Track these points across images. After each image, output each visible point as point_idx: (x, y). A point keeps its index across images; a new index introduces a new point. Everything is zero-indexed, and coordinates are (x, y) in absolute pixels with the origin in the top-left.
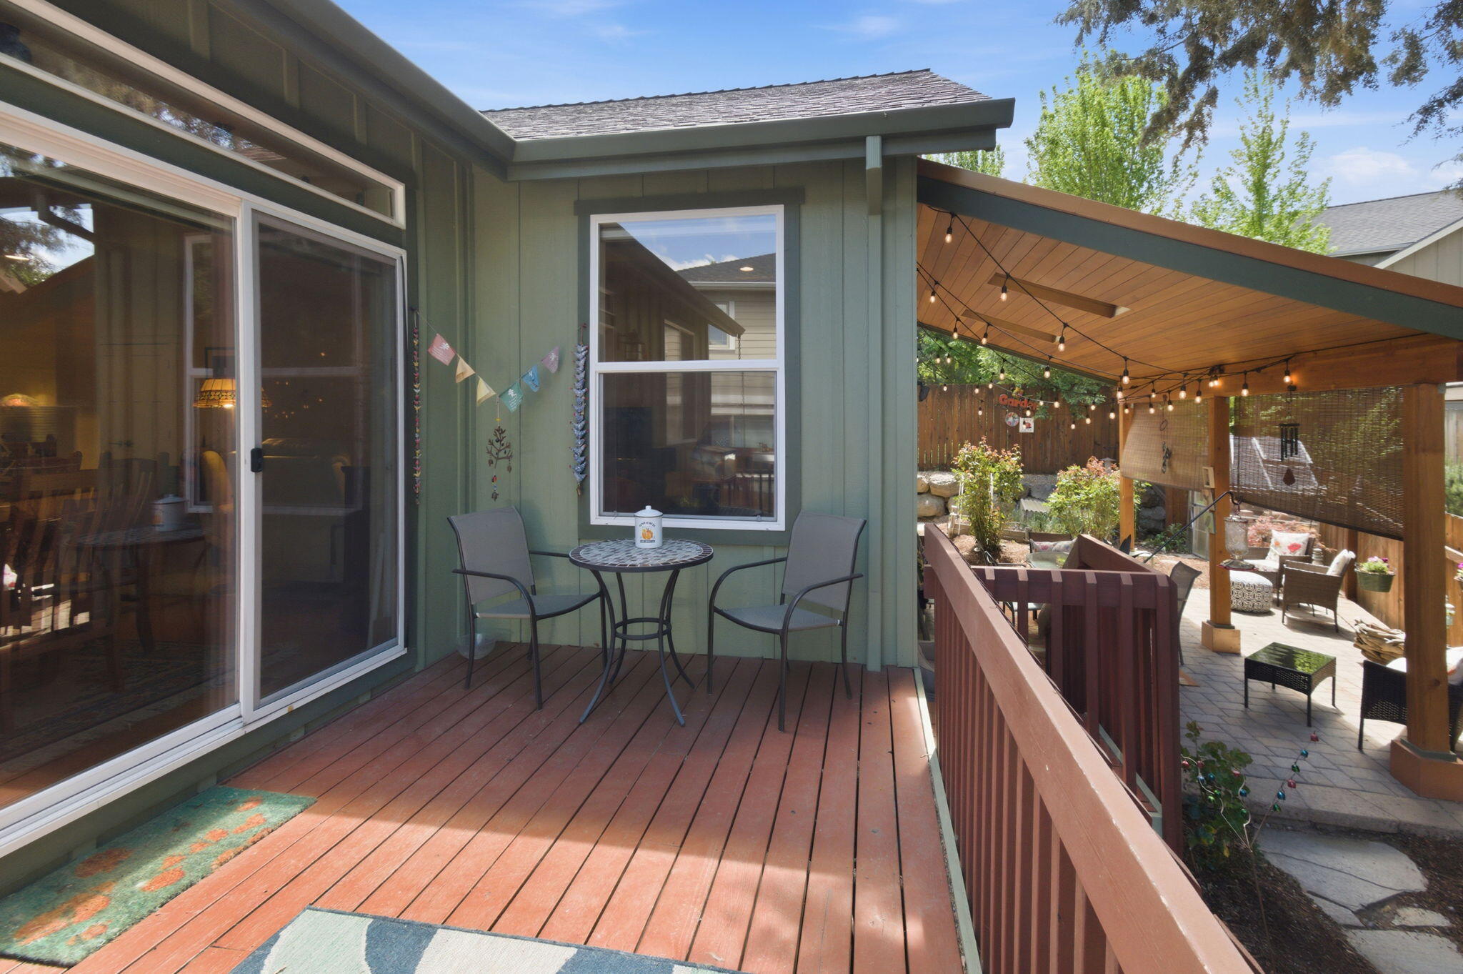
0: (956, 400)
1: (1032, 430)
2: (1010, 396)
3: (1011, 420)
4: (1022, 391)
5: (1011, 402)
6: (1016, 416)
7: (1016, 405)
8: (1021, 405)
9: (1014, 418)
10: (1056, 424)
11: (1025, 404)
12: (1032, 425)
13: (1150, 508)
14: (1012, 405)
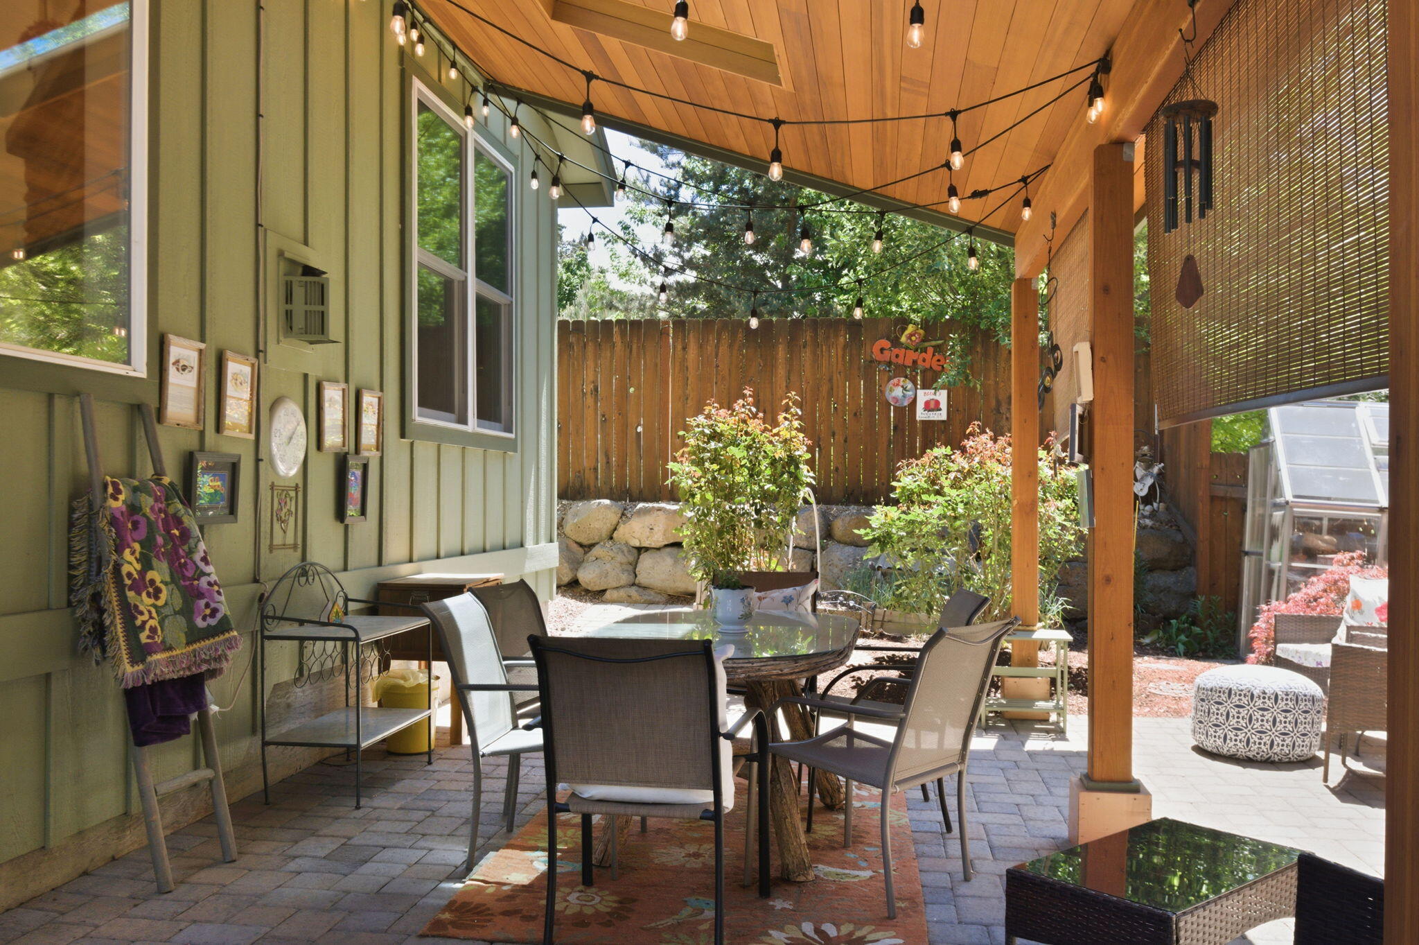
0: (781, 353)
1: (942, 415)
2: (896, 343)
3: (897, 391)
4: (922, 332)
5: (897, 356)
6: (910, 385)
7: (909, 362)
8: (920, 362)
9: (905, 389)
10: (993, 403)
11: (928, 360)
12: (944, 405)
13: (1174, 570)
14: (900, 361)
